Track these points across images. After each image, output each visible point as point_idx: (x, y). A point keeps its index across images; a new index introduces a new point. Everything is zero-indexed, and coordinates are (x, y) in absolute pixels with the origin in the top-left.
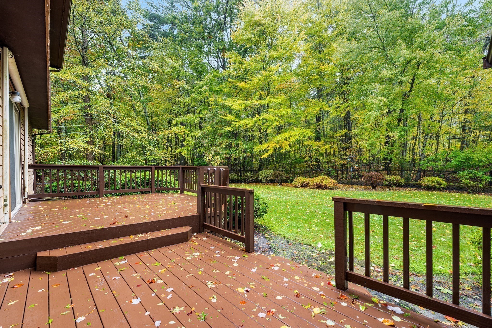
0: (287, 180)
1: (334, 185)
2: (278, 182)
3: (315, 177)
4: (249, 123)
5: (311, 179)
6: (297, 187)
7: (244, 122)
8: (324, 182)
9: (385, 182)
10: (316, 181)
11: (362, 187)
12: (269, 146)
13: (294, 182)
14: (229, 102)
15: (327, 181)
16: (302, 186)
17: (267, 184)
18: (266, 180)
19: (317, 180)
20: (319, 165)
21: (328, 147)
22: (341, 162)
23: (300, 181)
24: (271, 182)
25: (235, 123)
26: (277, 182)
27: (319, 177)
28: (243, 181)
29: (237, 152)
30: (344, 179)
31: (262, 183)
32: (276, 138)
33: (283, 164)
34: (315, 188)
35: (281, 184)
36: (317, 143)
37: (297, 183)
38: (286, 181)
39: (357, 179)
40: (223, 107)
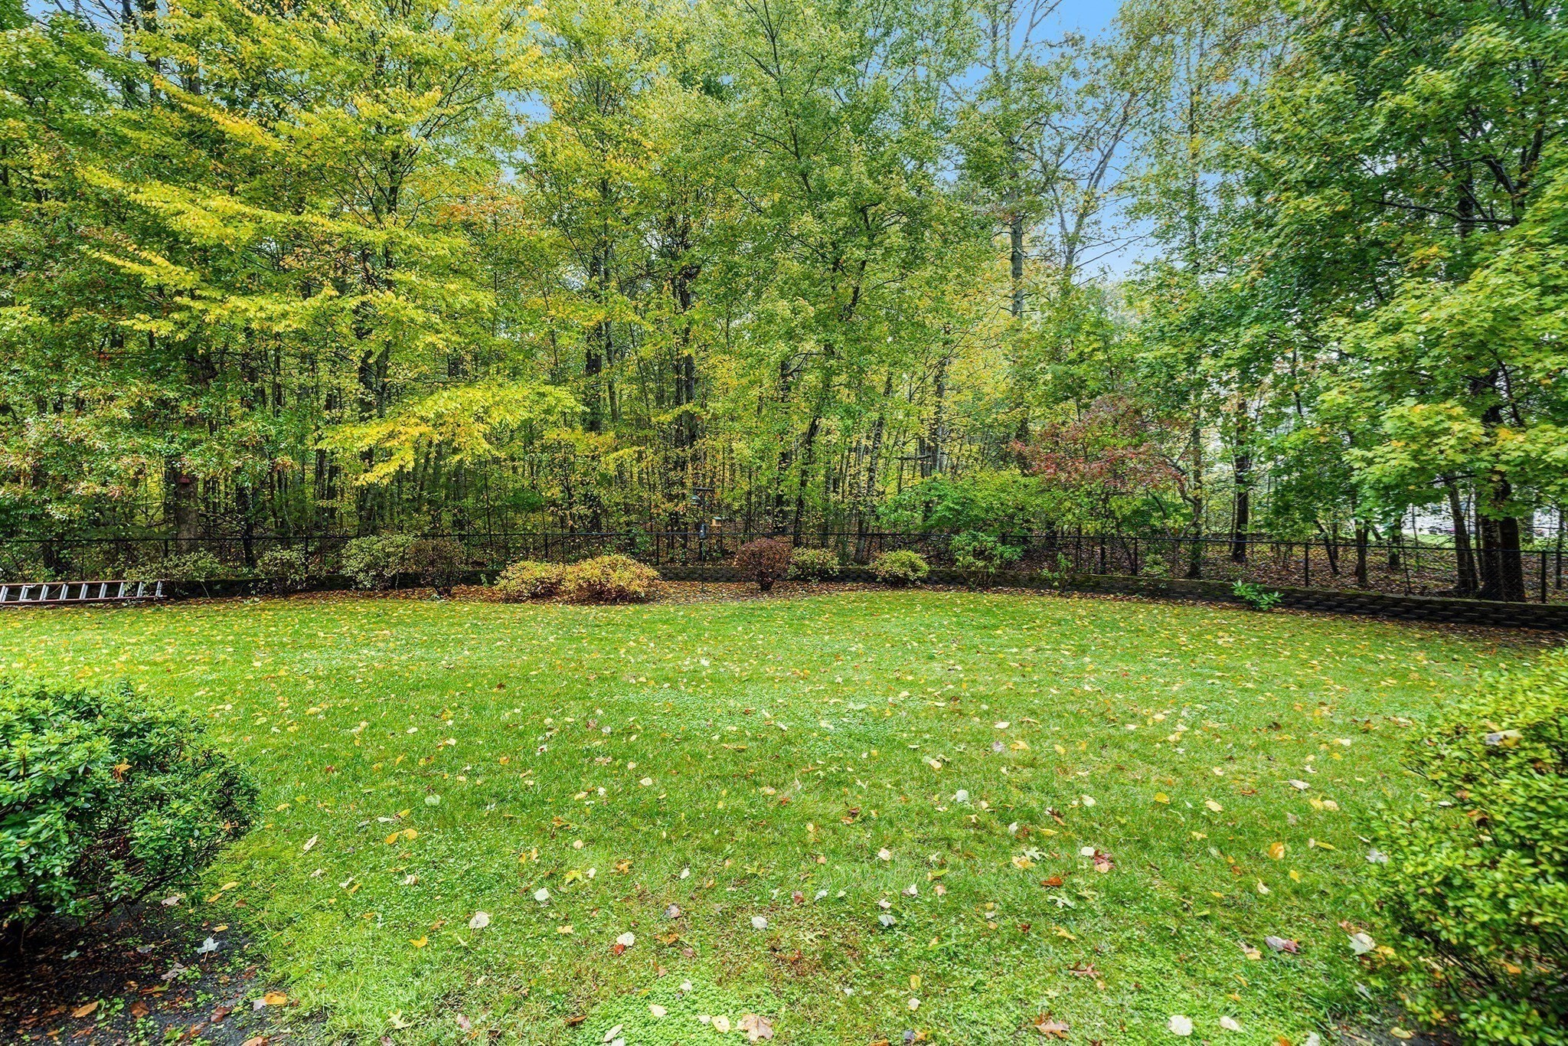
0: (476, 574)
1: (650, 586)
2: (432, 584)
3: (585, 558)
4: (284, 315)
5: (569, 569)
6: (515, 599)
7: (255, 308)
8: (615, 576)
9: (792, 570)
10: (588, 574)
11: (733, 586)
12: (391, 435)
13: (503, 582)
14: (156, 196)
15: (627, 574)
16: (535, 596)
17: (385, 596)
18: (380, 576)
19: (590, 569)
20: (596, 516)
21: (627, 453)
22: (670, 506)
23: (527, 576)
24: (404, 583)
25: (198, 305)
26: (428, 584)
27: (599, 560)
28: (255, 587)
29: (210, 449)
30: (678, 565)
31: (357, 589)
32: (430, 403)
33: (461, 511)
34: (583, 602)
35: (448, 591)
36: (593, 439)
37: (513, 586)
38: (471, 579)
39: (714, 560)
40: (114, 210)
